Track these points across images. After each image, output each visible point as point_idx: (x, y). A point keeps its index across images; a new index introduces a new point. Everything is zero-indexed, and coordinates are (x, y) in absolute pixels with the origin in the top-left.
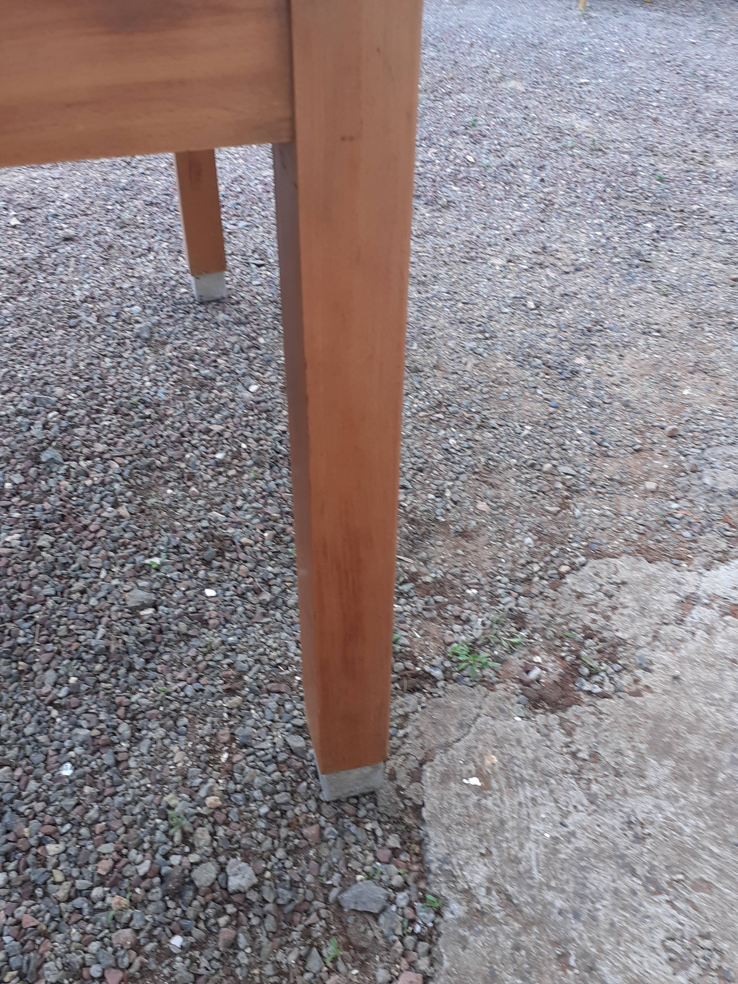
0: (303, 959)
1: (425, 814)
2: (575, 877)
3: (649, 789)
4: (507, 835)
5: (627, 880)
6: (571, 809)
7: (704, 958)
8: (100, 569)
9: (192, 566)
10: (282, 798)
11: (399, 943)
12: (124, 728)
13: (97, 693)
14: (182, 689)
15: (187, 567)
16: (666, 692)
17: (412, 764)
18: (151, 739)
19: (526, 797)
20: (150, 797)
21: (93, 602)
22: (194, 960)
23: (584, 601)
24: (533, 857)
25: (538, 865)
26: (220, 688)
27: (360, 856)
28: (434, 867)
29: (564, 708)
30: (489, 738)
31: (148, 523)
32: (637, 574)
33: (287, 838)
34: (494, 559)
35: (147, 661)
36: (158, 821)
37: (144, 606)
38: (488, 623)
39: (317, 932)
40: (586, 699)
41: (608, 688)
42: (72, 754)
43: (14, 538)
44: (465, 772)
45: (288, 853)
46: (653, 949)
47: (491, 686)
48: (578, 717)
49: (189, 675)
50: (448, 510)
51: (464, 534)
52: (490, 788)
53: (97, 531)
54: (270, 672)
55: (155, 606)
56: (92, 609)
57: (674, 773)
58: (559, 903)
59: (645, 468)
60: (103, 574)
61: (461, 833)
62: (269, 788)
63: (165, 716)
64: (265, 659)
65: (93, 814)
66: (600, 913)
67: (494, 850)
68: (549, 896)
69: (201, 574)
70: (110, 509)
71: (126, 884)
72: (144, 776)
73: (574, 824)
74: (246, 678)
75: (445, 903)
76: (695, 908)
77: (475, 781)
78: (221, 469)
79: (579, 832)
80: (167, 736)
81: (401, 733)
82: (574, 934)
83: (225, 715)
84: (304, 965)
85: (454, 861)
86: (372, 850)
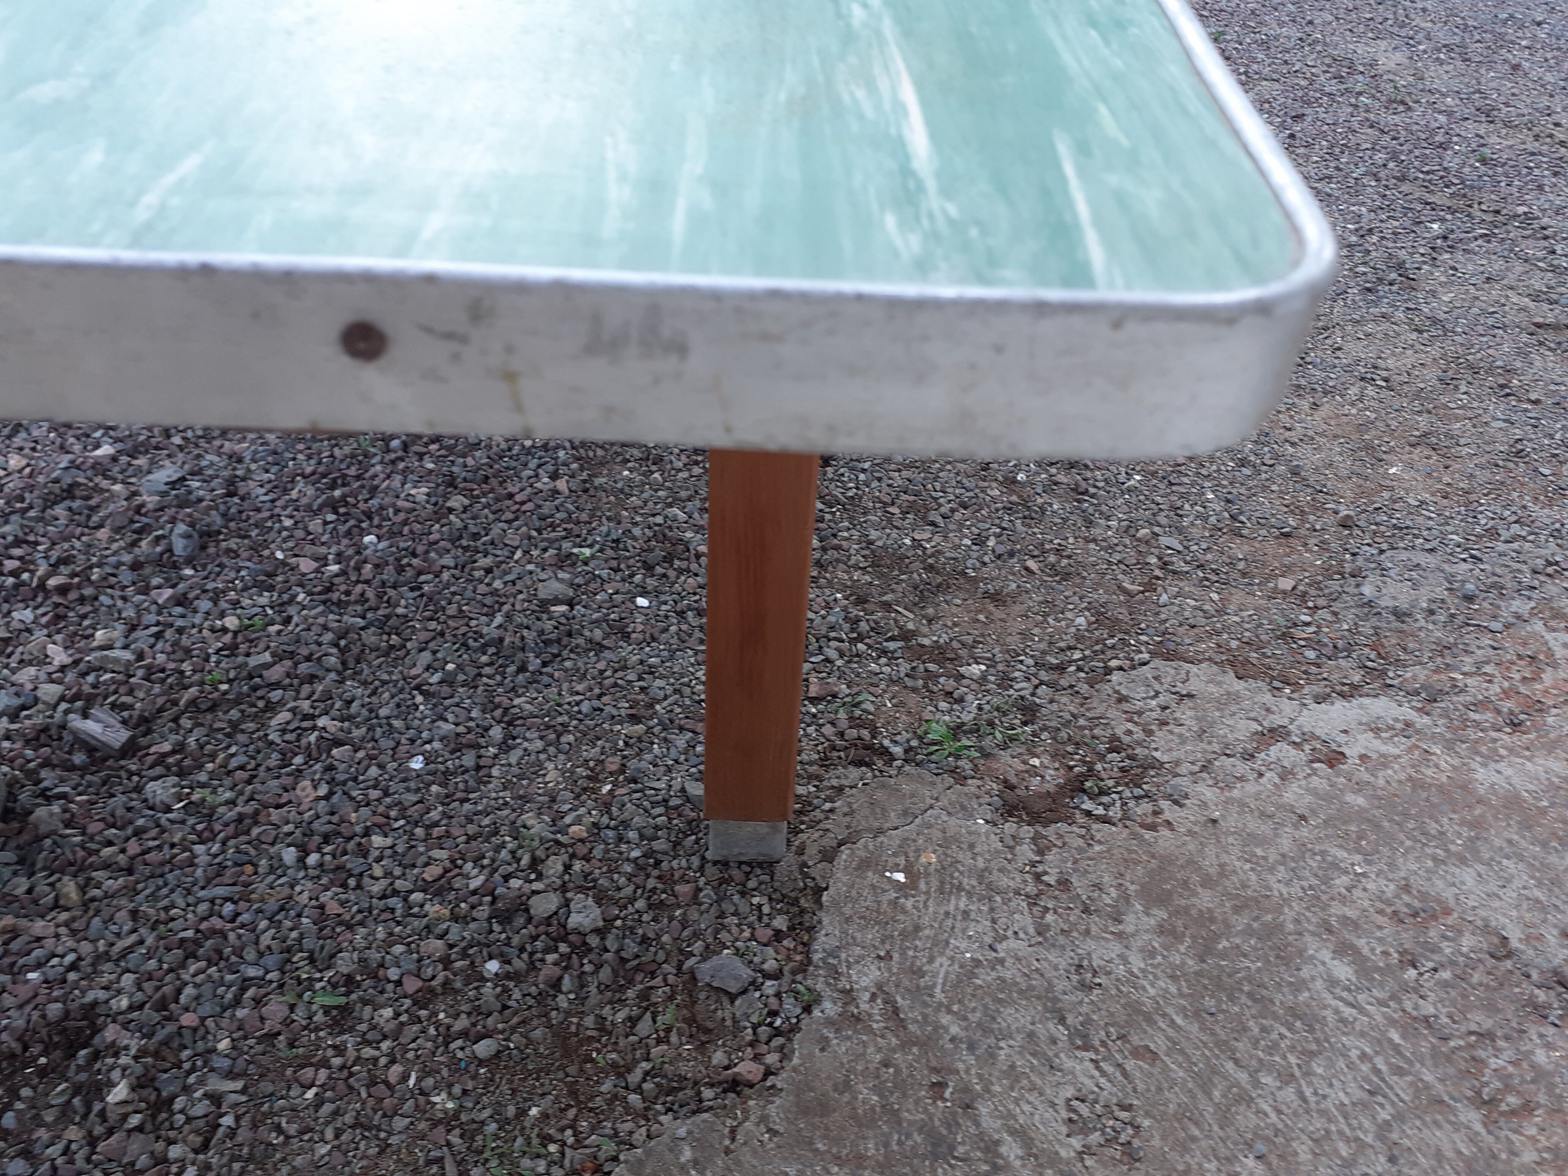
0: (633, 1021)
1: (824, 898)
2: (986, 1007)
3: (1120, 935)
4: (918, 943)
5: (1051, 1025)
6: (1010, 933)
7: (1113, 1129)
8: (517, 548)
9: (629, 567)
10: (660, 845)
11: (749, 1031)
12: (497, 732)
13: (476, 687)
14: (578, 704)
15: (622, 566)
16: (1190, 833)
17: (829, 841)
18: (526, 750)
19: (957, 909)
20: (505, 812)
21: (498, 584)
22: (506, 990)
23: (1125, 706)
24: (941, 975)
25: (944, 984)
26: (623, 712)
27: (735, 929)
28: (816, 957)
29: (1046, 824)
30: (936, 834)
31: (589, 506)
32: (1212, 688)
33: (654, 890)
34: (1025, 635)
35: (545, 664)
36: (508, 839)
37: (557, 601)
38: (987, 707)
39: (658, 996)
40: (1080, 819)
41: (1115, 812)
42: (428, 747)
43: (420, 493)
44: (890, 864)
45: (650, 907)
46: (1053, 1105)
47: (962, 780)
48: (1060, 836)
49: (591, 690)
50: (984, 564)
51: (996, 598)
52: (916, 888)
53: (523, 503)
54: (688, 707)
55: (571, 604)
56: (495, 593)
57: (1161, 926)
58: (954, 1030)
59: (1287, 561)
60: (518, 554)
61: (862, 929)
62: (649, 832)
63: (548, 727)
64: (687, 691)
65: (434, 815)
66: (1002, 1052)
67: (896, 956)
68: (945, 1019)
69: (638, 578)
70: (546, 480)
71: (452, 896)
72: (505, 788)
73: (1008, 951)
74: (658, 707)
75: (817, 1000)
76: (1125, 1074)
77: (900, 877)
78: (700, 458)
79: (1009, 962)
80: (544, 751)
81: (828, 806)
82: (961, 1066)
83: (621, 743)
84: (632, 1028)
85: (843, 956)
86: (750, 926)
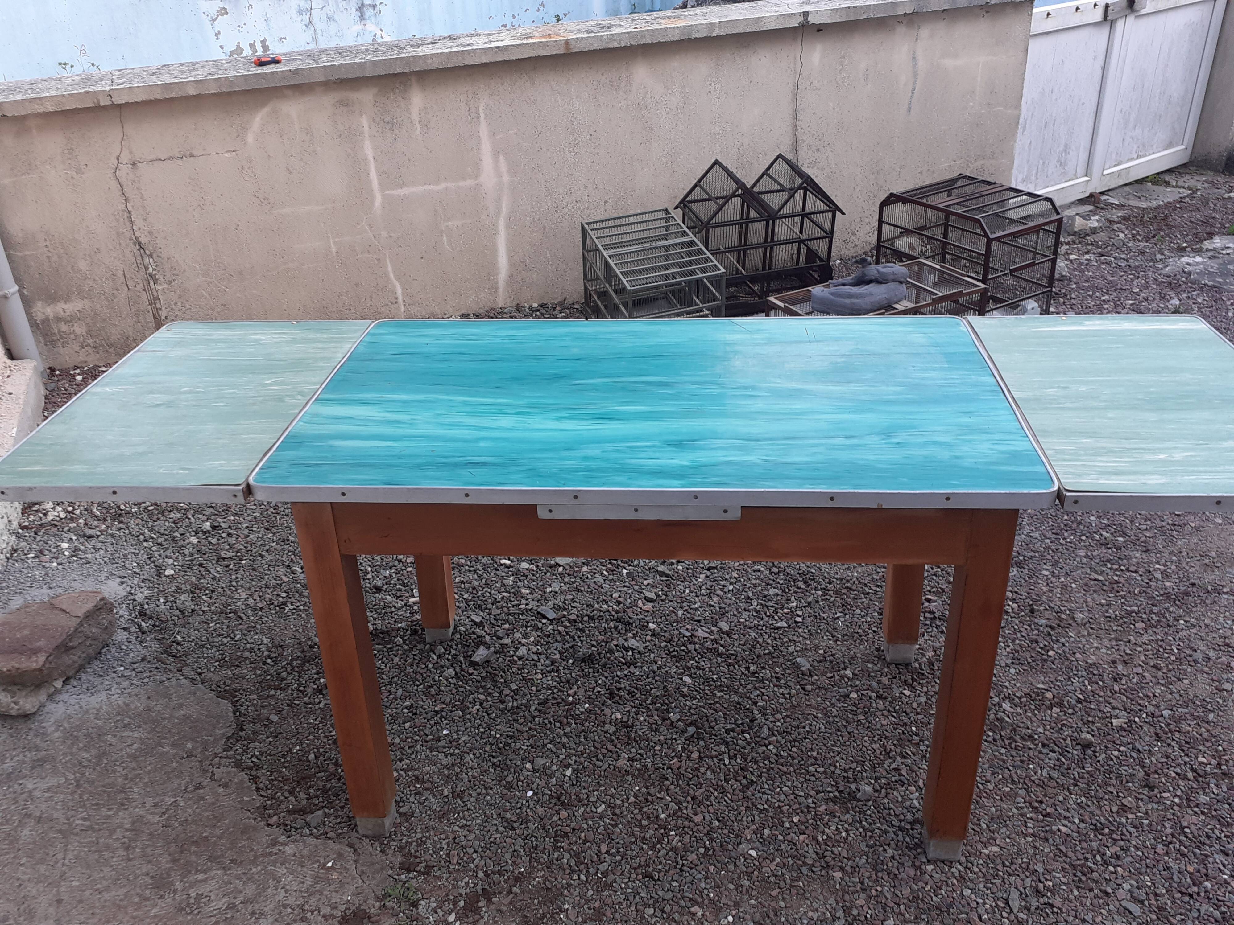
17: (358, 845)
24: (278, 870)
25: (274, 870)
27: (334, 821)
30: (348, 880)
37: (534, 765)
52: (322, 868)
58: (254, 870)
61: (310, 850)
67: (293, 858)
68: (259, 868)
73: (280, 893)
77: (330, 864)
79: (275, 892)
